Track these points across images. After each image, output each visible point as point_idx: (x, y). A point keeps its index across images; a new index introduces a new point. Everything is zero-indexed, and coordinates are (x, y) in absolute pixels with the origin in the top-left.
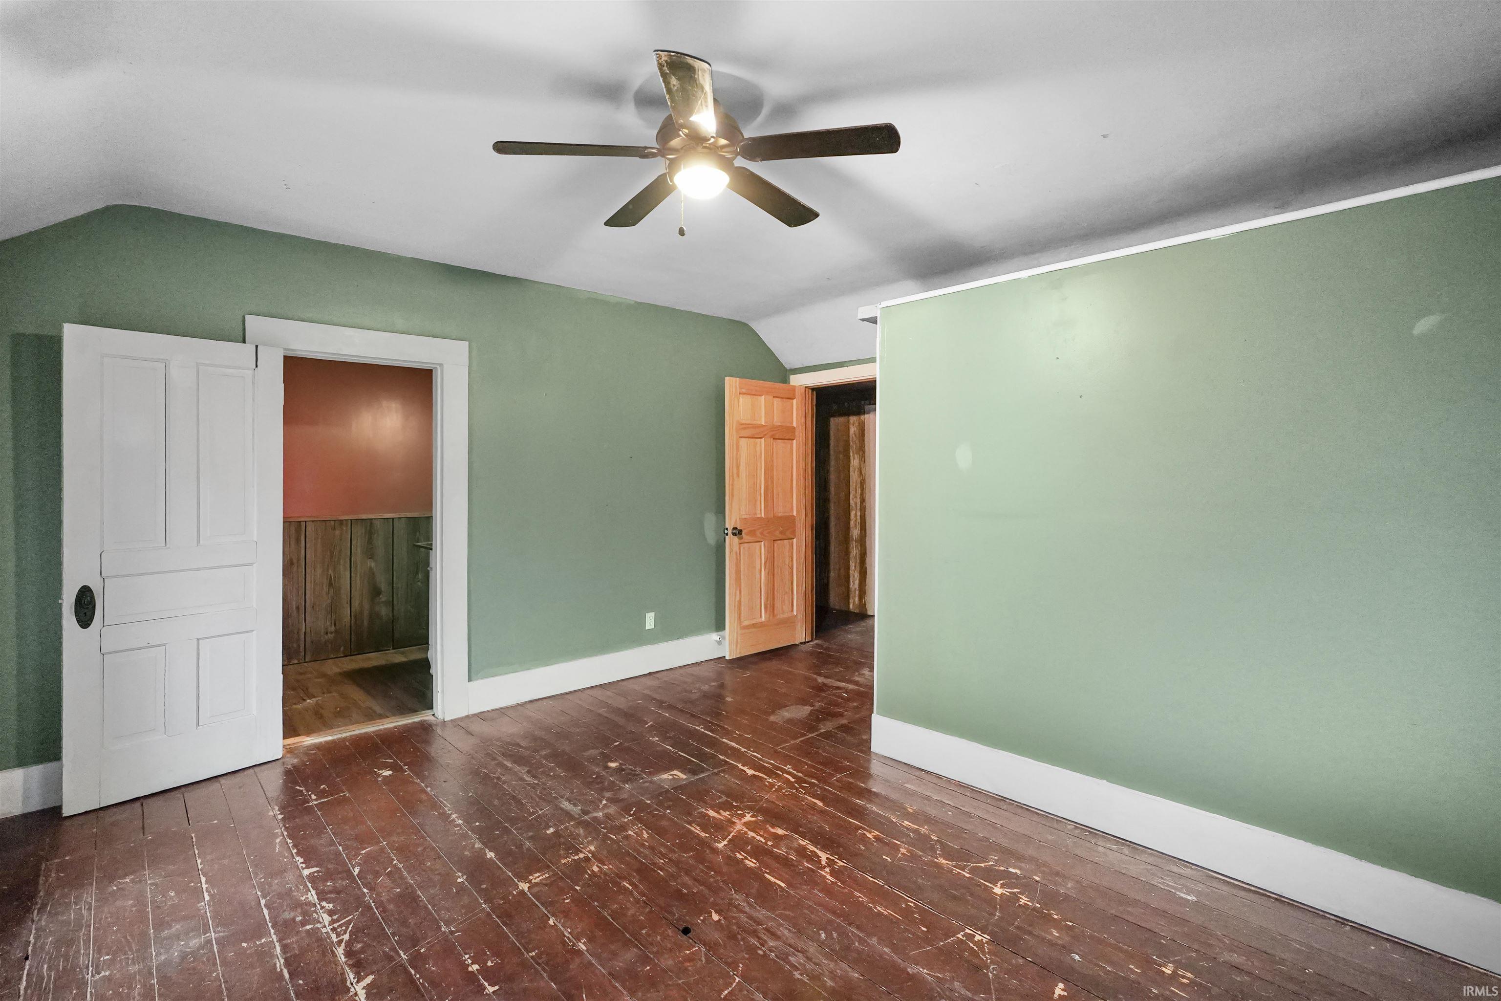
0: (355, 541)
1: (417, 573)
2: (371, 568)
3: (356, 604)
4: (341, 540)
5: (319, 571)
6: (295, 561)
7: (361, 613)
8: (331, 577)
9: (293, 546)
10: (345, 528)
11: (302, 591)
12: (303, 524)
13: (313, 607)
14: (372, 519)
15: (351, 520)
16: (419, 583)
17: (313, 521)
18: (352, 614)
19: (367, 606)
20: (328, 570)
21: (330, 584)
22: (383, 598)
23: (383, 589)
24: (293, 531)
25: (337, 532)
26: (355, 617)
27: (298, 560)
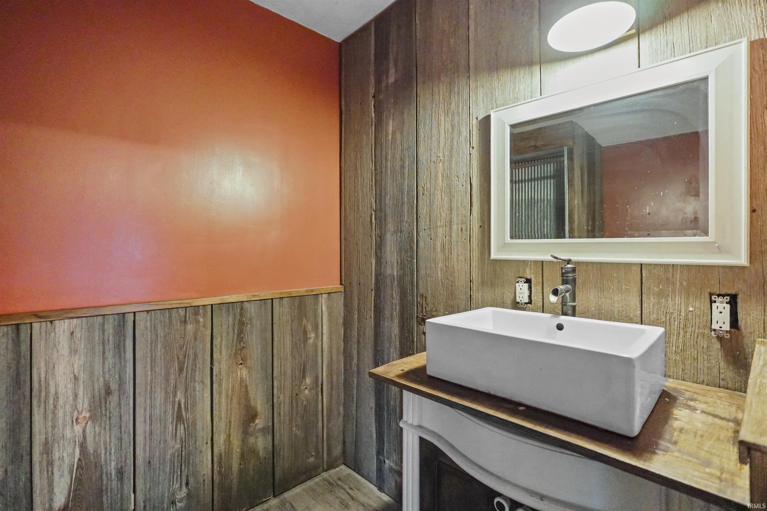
0: (219, 340)
1: (304, 377)
2: (242, 380)
3: (220, 439)
4: (195, 339)
5: (160, 396)
6: (114, 386)
7: (229, 451)
8: (180, 404)
9: (110, 360)
10: (201, 320)
11: (127, 439)
12: (130, 318)
13: (149, 462)
14: (242, 302)
15: (212, 305)
16: (307, 392)
17: (148, 311)
18: (215, 459)
19: (236, 443)
20: (175, 395)
21: (179, 418)
22: (259, 423)
23: (259, 408)
24: (111, 331)
25: (190, 327)
26: (220, 463)
27: (121, 383)
